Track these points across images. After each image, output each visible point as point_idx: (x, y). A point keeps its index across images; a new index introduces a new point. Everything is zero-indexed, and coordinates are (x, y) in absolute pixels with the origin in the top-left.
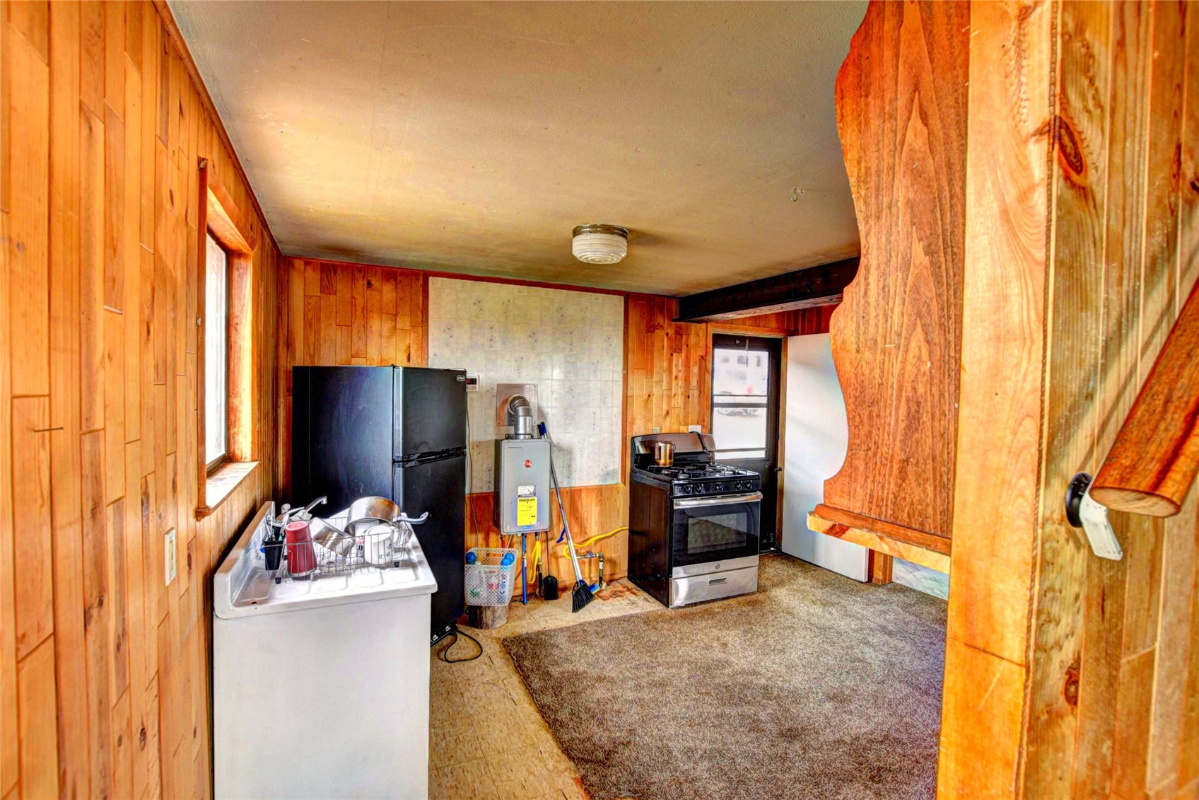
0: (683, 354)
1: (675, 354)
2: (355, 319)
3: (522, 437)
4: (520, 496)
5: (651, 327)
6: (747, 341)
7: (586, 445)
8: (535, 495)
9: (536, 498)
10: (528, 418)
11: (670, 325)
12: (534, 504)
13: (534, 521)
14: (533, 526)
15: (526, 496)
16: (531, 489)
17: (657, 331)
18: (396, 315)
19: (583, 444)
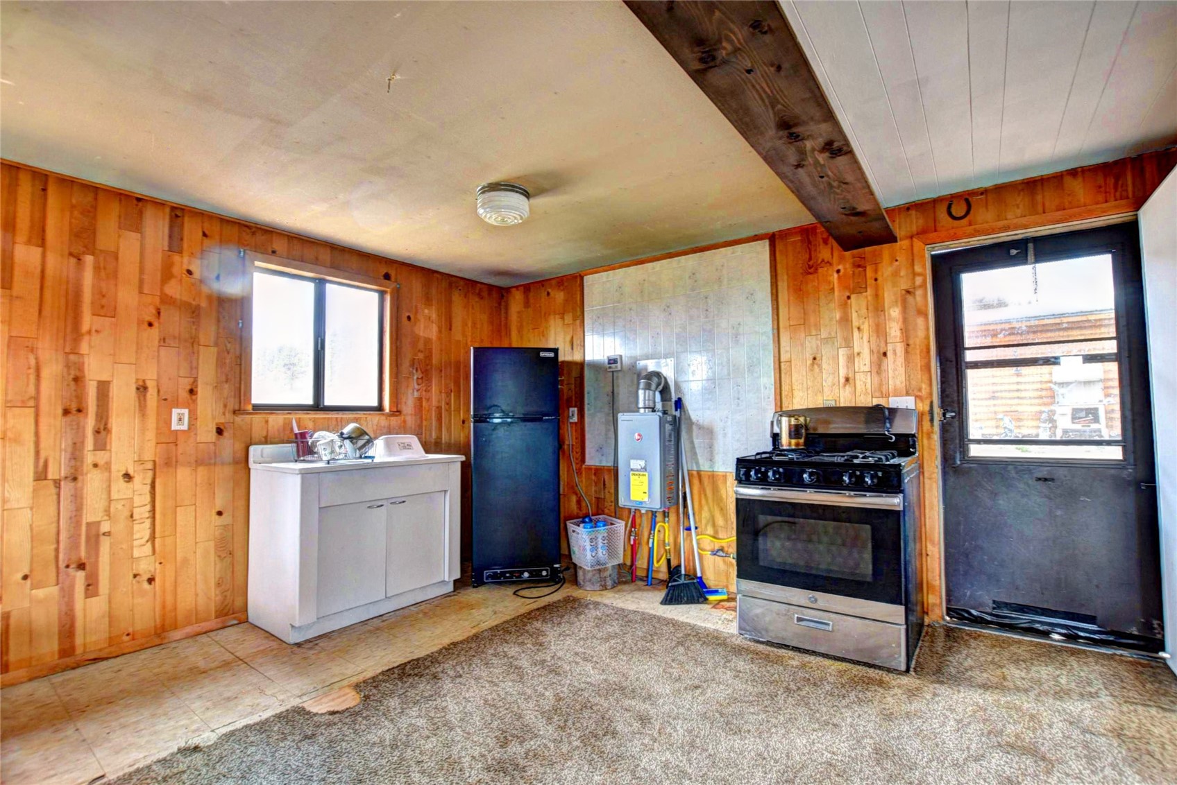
0: (870, 292)
1: (853, 297)
2: (539, 320)
3: (642, 411)
4: (632, 470)
5: (810, 267)
6: (1031, 246)
7: (729, 423)
8: (646, 470)
9: (647, 474)
10: (647, 391)
11: (842, 259)
12: (645, 479)
13: (645, 498)
14: (645, 502)
15: (637, 470)
16: (642, 463)
17: (820, 270)
18: (564, 314)
19: (726, 422)
